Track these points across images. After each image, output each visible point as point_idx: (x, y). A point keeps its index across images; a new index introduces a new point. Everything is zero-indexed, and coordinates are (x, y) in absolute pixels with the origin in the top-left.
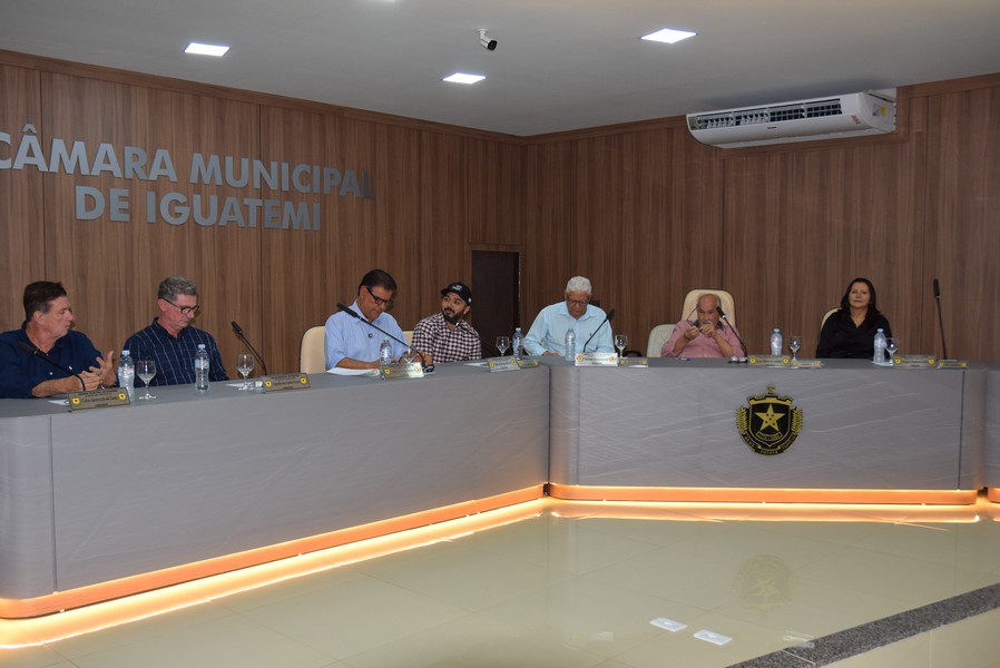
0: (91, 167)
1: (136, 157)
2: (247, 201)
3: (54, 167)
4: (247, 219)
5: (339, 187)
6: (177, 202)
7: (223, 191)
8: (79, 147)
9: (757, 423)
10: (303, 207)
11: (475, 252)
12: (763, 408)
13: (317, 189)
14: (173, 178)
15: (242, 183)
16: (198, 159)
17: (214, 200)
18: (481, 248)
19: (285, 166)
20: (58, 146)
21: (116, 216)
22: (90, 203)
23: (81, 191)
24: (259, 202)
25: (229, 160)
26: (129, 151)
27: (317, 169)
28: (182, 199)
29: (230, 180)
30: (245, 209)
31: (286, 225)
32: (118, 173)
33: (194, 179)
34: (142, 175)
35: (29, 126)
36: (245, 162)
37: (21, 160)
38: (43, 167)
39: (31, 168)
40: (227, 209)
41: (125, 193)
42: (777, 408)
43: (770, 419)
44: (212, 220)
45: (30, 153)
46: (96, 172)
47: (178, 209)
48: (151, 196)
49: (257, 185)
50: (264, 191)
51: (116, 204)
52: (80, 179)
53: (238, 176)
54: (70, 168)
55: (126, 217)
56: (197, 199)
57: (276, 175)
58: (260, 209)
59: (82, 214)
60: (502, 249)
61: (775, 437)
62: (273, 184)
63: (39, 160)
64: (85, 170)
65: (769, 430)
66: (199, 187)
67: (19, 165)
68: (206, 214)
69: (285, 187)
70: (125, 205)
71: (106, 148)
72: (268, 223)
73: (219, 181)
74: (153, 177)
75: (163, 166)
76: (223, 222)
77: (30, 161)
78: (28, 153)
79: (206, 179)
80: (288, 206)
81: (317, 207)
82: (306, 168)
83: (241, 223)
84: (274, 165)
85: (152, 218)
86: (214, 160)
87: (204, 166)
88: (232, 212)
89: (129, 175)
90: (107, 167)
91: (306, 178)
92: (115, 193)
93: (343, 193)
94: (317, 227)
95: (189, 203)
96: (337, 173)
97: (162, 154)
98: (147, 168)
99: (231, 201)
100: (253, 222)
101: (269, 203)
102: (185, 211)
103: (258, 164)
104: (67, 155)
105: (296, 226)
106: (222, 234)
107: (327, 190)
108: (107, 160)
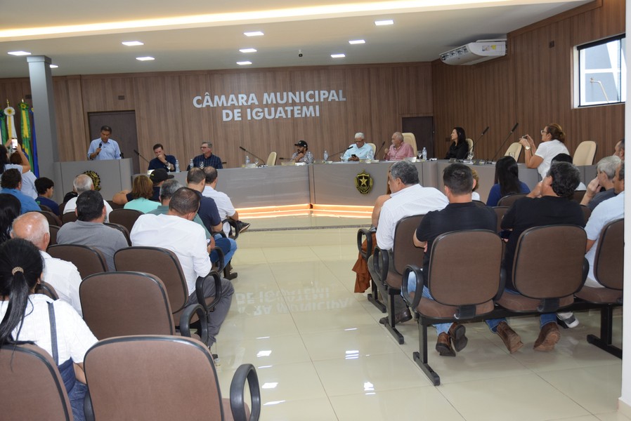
0: (227, 103)
1: (242, 98)
2: (286, 108)
3: (215, 105)
4: (287, 115)
5: (328, 97)
6: (259, 112)
7: (277, 106)
8: (223, 97)
9: (360, 183)
10: (311, 108)
11: (403, 118)
12: (361, 177)
13: (317, 100)
14: (257, 103)
15: (285, 101)
16: (266, 95)
17: (273, 109)
18: (406, 116)
19: (302, 93)
20: (216, 98)
21: (236, 119)
22: (228, 115)
23: (224, 112)
24: (292, 108)
25: (278, 94)
26: (240, 96)
27: (317, 92)
28: (260, 110)
29: (279, 101)
30: (286, 112)
31: (304, 116)
32: (236, 104)
33: (265, 103)
34: (245, 104)
35: (207, 93)
36: (285, 94)
37: (205, 104)
38: (212, 106)
39: (208, 106)
40: (278, 112)
41: (239, 110)
42: (366, 178)
43: (364, 181)
44: (272, 117)
45: (208, 102)
46: (229, 105)
47: (259, 114)
48: (249, 110)
49: (290, 101)
50: (294, 104)
51: (236, 115)
52: (224, 108)
53: (282, 99)
54: (220, 105)
55: (240, 119)
56: (266, 109)
57: (298, 97)
58: (292, 111)
59: (225, 119)
60: (420, 115)
61: (365, 188)
62: (297, 100)
63: (210, 104)
64: (225, 105)
65: (364, 185)
66: (267, 105)
67: (204, 106)
68: (270, 114)
69: (303, 101)
70: (240, 115)
71: (232, 96)
72: (296, 116)
73: (274, 102)
74: (249, 104)
75: (253, 99)
76: (277, 117)
77: (208, 104)
78: (207, 102)
79: (269, 102)
80: (305, 108)
81: (317, 107)
82: (312, 92)
83: (284, 117)
84: (297, 93)
85: (249, 118)
86: (272, 95)
87: (268, 98)
88: (280, 113)
89: (240, 104)
90: (233, 103)
91: (312, 96)
92: (236, 111)
93: (330, 100)
94: (318, 114)
95: (263, 111)
96: (326, 92)
97: (252, 95)
98: (247, 101)
99: (280, 109)
100: (289, 116)
101: (296, 108)
102: (262, 115)
103: (291, 94)
104: (220, 100)
105: (308, 115)
106: (277, 122)
107: (322, 100)
108: (232, 100)
